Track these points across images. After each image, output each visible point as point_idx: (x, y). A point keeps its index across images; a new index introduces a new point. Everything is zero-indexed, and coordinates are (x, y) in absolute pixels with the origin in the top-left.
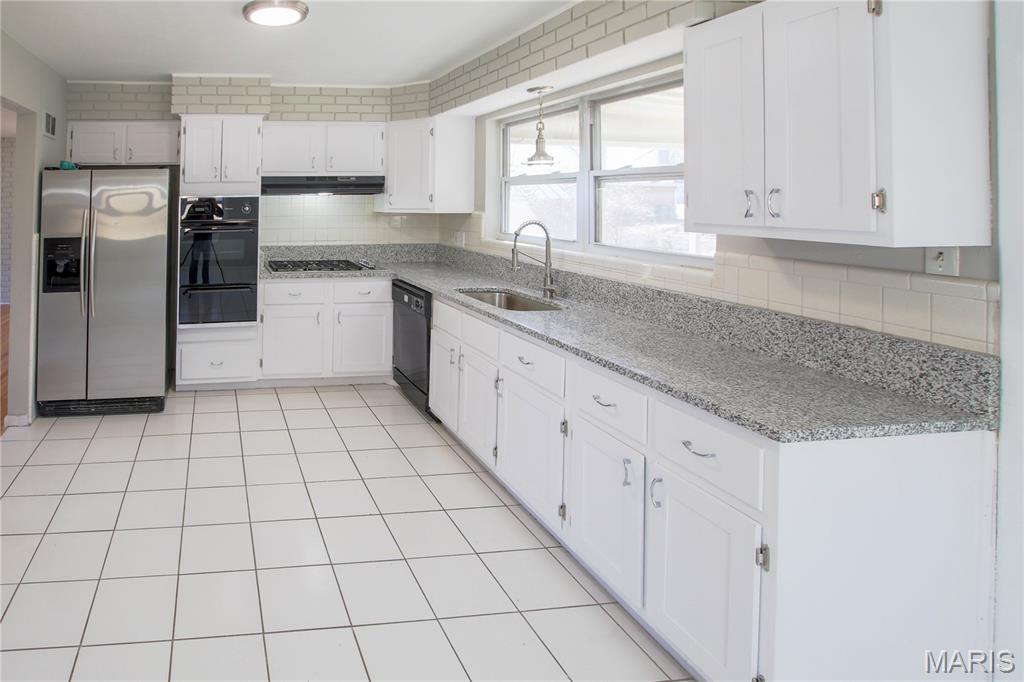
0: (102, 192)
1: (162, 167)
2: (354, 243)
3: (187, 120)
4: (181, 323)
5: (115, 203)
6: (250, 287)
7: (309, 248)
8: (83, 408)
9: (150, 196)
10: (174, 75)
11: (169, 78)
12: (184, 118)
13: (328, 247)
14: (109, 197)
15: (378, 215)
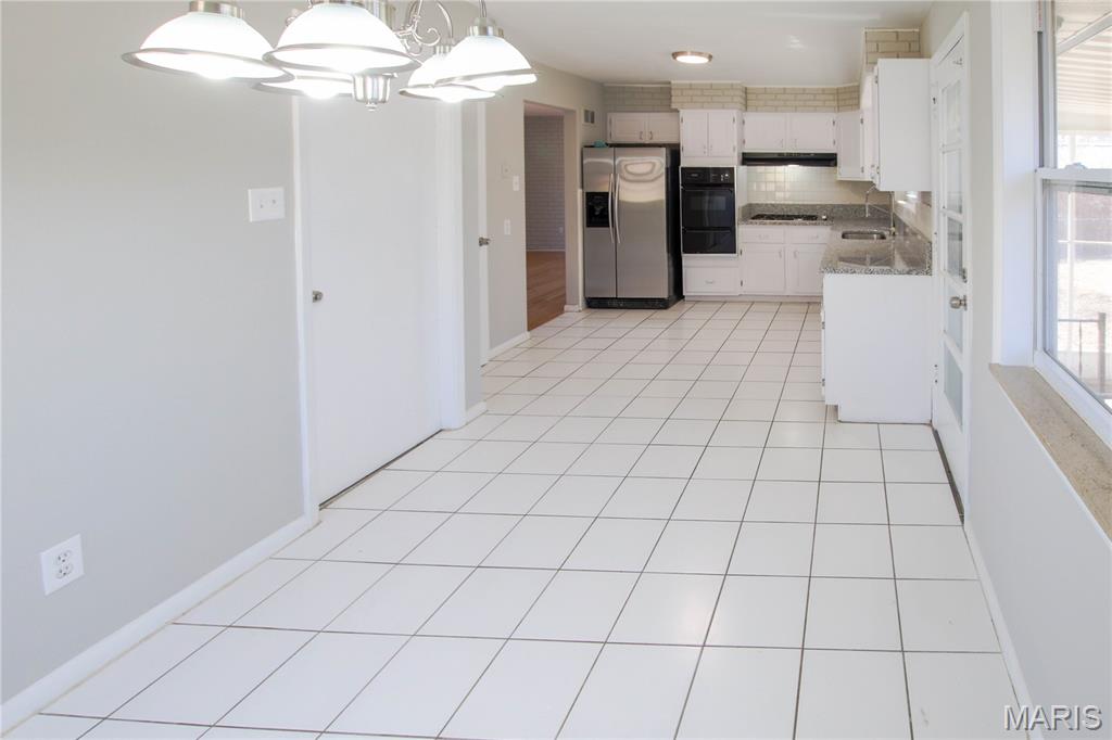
0: (620, 162)
1: (660, 146)
2: (823, 203)
3: (683, 113)
4: (685, 252)
5: (632, 169)
6: (730, 230)
7: (788, 205)
8: (615, 304)
9: (654, 165)
10: (673, 82)
11: (670, 83)
12: (682, 112)
13: (803, 205)
14: (626, 166)
15: (842, 183)
